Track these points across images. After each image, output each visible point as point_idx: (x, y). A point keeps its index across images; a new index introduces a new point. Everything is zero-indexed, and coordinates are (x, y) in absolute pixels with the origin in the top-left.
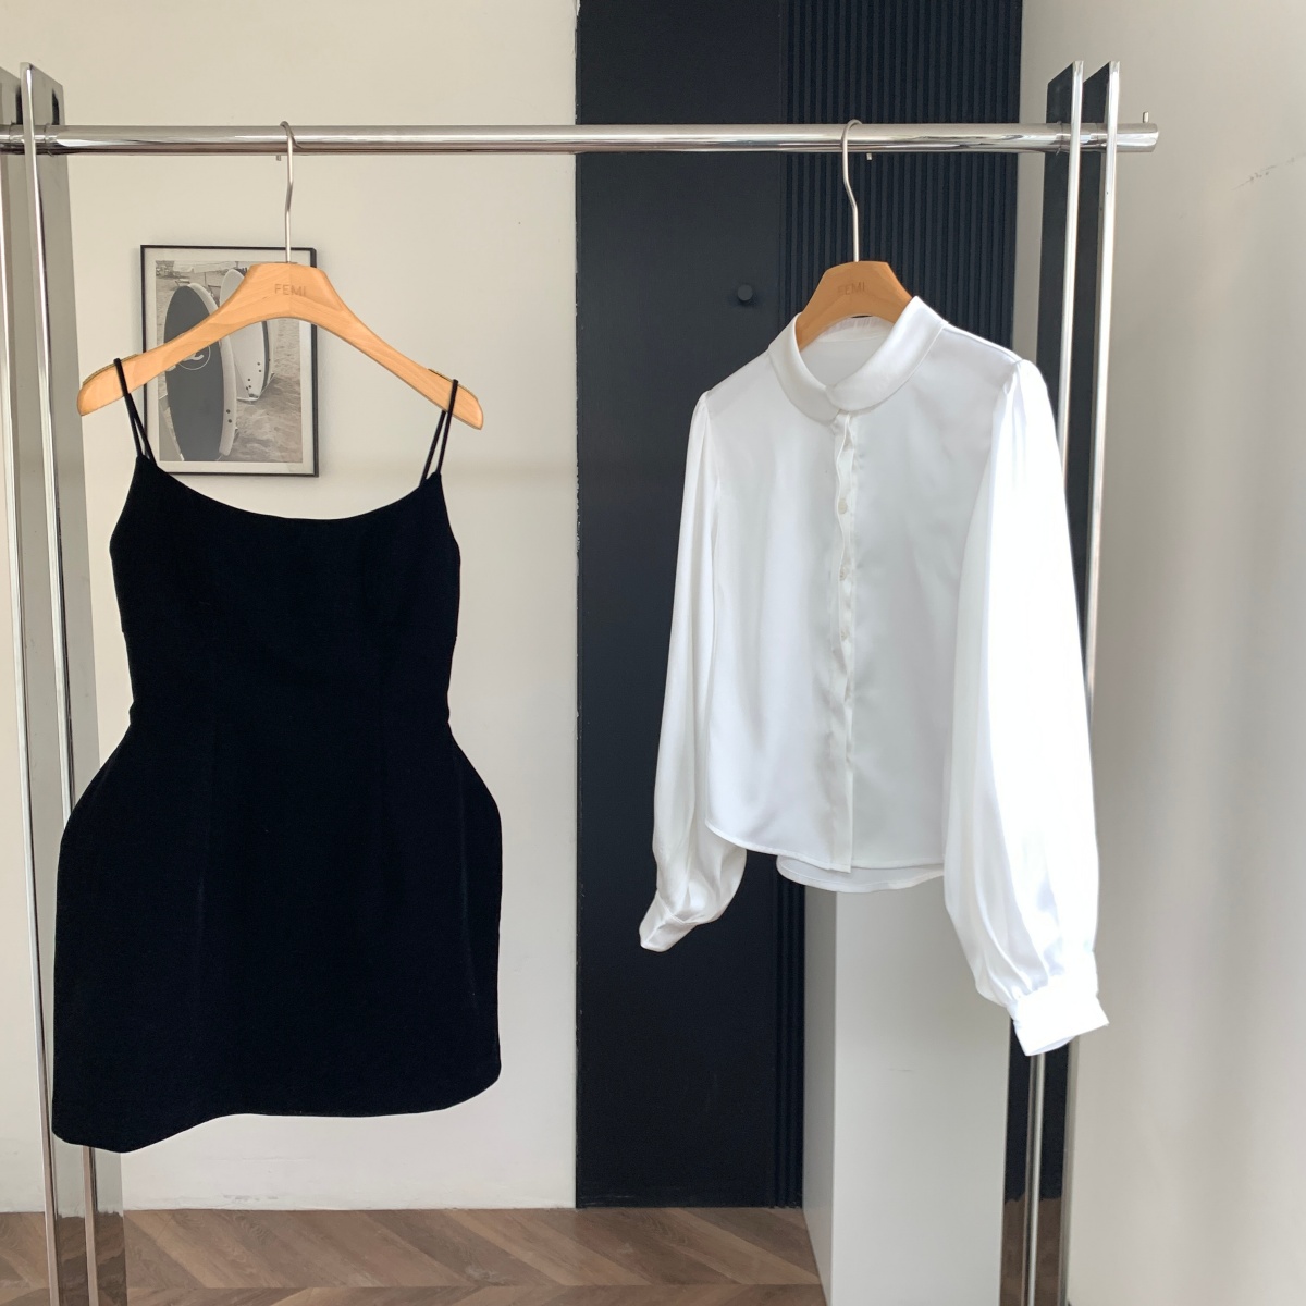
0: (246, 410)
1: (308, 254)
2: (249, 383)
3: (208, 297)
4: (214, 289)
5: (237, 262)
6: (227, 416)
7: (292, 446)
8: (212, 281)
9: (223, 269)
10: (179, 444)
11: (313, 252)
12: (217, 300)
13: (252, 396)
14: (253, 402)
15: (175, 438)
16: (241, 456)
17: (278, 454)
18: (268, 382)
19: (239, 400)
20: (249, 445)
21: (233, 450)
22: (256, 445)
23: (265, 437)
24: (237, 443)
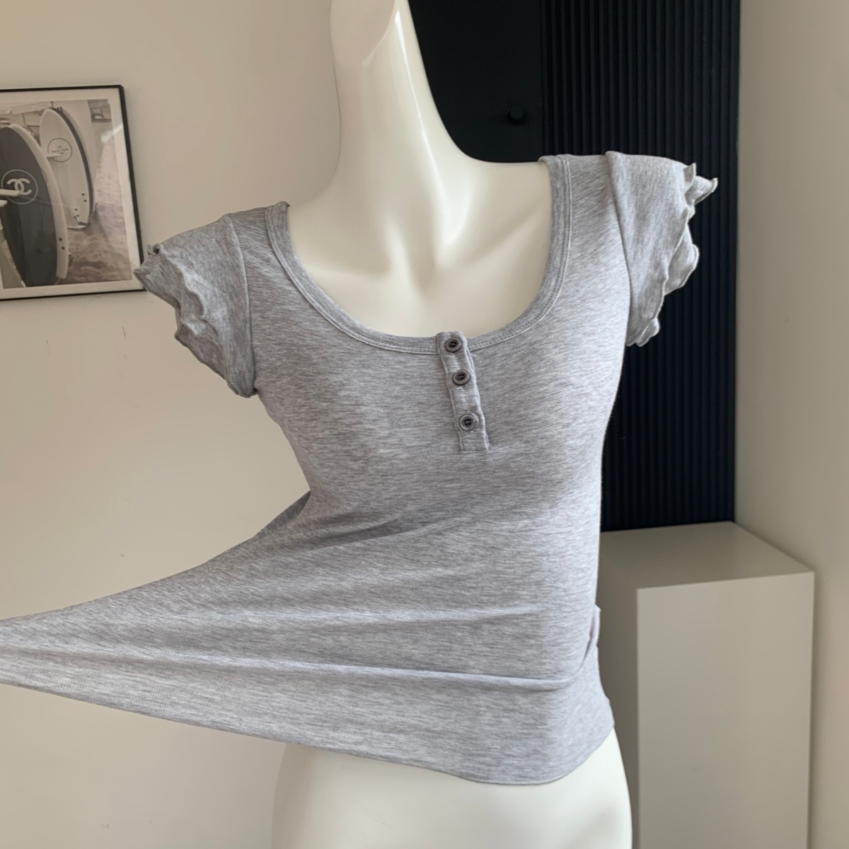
0: (76, 237)
1: (116, 91)
2: (76, 213)
3: (28, 136)
4: (33, 128)
5: (52, 102)
6: (59, 244)
7: (121, 265)
8: (31, 121)
9: (40, 109)
10: (20, 272)
11: (120, 88)
12: (37, 138)
13: (81, 224)
14: (83, 229)
15: (14, 267)
16: (77, 278)
17: (110, 274)
18: (94, 210)
19: (69, 229)
20: (83, 268)
21: (69, 274)
22: (90, 268)
23: (96, 260)
24: (72, 267)
